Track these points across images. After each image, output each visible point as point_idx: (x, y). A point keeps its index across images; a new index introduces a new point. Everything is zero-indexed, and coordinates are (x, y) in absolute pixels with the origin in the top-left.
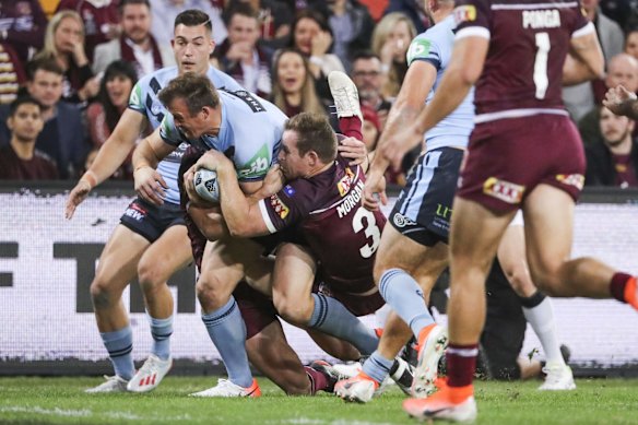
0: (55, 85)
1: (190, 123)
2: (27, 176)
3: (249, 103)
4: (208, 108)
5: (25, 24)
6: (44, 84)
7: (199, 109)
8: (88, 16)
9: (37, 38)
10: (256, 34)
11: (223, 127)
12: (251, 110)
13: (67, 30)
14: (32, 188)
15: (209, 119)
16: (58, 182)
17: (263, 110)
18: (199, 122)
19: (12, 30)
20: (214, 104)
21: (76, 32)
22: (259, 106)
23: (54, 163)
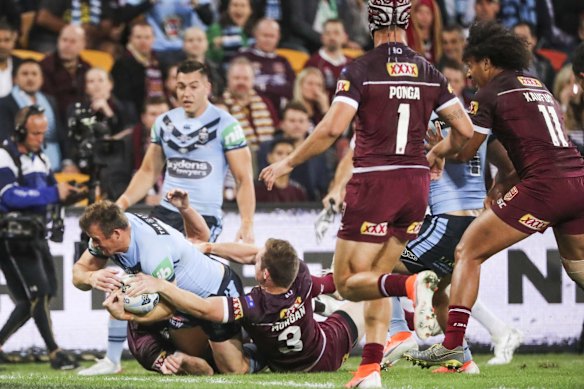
0: (301, 121)
1: (105, 243)
2: (282, 199)
3: (155, 228)
4: (119, 231)
5: (279, 80)
6: (293, 121)
7: (112, 232)
8: (328, 72)
9: (288, 91)
10: (461, 84)
11: (131, 246)
12: (155, 233)
13: (311, 83)
14: (286, 208)
15: (120, 239)
16: (307, 204)
17: (166, 233)
18: (112, 241)
19: (269, 85)
20: (124, 226)
21: (319, 85)
22: (164, 230)
23: (304, 190)
